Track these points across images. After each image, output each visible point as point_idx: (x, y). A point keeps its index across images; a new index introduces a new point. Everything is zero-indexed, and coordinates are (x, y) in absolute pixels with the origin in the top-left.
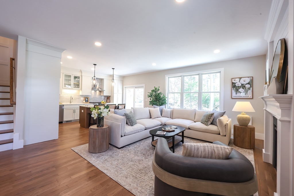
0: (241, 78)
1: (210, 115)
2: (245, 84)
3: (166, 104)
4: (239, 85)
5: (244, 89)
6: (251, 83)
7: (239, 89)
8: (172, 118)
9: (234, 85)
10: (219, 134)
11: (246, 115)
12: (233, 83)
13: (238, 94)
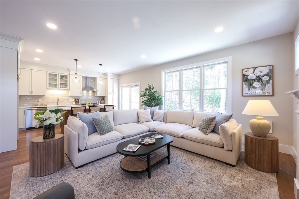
0: (256, 68)
1: (210, 120)
2: (262, 75)
3: (162, 104)
4: (253, 78)
5: (260, 83)
6: (271, 74)
7: (253, 84)
8: (165, 122)
9: (246, 79)
10: (223, 147)
11: (264, 119)
12: (244, 75)
13: (252, 90)
